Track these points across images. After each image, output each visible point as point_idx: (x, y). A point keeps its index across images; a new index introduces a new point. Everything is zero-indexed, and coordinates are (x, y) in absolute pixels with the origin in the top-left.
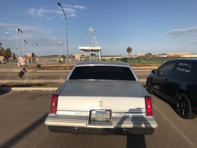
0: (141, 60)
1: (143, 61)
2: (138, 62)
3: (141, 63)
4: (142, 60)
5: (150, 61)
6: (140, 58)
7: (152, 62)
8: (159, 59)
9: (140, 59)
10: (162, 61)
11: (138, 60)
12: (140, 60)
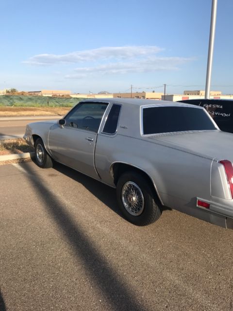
0: (13, 101)
1: (18, 103)
2: (9, 103)
3: (15, 106)
4: (15, 101)
5: (30, 103)
6: (12, 97)
7: (33, 104)
8: (43, 100)
9: (11, 99)
10: (48, 103)
11: (9, 101)
12: (11, 101)
